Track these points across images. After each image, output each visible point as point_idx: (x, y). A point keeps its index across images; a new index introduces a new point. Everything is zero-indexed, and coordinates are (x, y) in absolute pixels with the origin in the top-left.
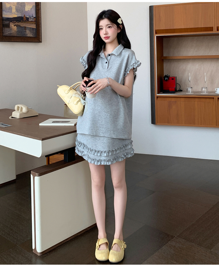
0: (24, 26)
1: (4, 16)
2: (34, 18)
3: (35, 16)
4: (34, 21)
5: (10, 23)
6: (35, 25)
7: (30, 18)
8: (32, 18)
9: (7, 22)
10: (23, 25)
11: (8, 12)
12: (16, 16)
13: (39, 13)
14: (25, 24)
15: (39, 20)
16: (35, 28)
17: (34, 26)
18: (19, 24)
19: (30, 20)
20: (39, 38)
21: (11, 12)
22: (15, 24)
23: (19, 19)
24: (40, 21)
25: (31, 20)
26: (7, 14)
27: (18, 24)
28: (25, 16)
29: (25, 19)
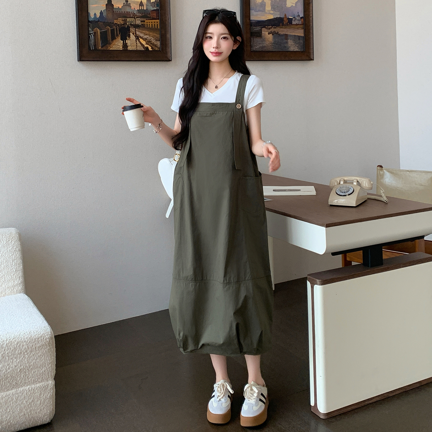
0: (284, 33)
1: (251, 19)
2: (301, 18)
3: (302, 15)
4: (301, 23)
5: (263, 29)
6: (302, 31)
7: (294, 19)
8: (298, 18)
9: (257, 29)
10: (282, 31)
11: (259, 11)
12: (271, 17)
13: (309, 9)
14: (285, 30)
15: (309, 22)
16: (303, 35)
17: (300, 33)
18: (277, 30)
19: (294, 23)
20: (309, 53)
21: (264, 10)
22: (270, 31)
23: (276, 22)
24: (311, 24)
25: (297, 22)
26: (257, 15)
27: (275, 30)
28: (287, 16)
29: (286, 21)
